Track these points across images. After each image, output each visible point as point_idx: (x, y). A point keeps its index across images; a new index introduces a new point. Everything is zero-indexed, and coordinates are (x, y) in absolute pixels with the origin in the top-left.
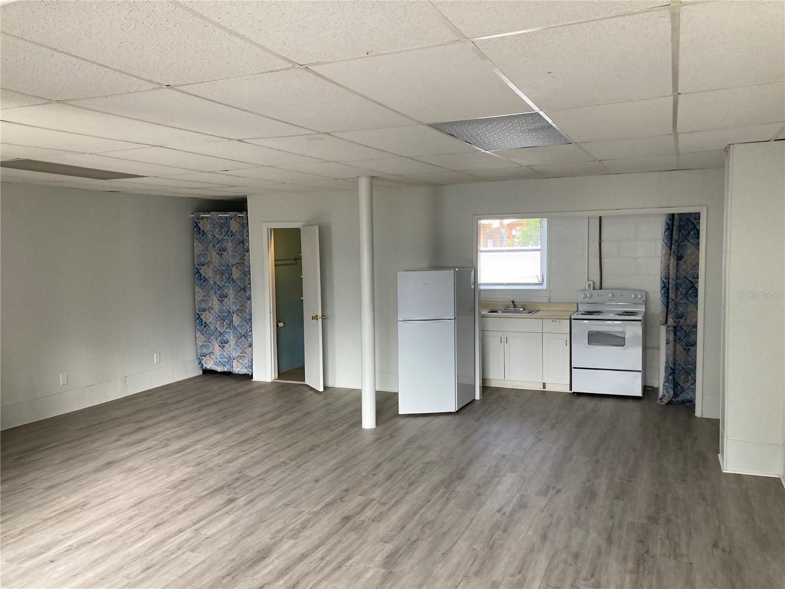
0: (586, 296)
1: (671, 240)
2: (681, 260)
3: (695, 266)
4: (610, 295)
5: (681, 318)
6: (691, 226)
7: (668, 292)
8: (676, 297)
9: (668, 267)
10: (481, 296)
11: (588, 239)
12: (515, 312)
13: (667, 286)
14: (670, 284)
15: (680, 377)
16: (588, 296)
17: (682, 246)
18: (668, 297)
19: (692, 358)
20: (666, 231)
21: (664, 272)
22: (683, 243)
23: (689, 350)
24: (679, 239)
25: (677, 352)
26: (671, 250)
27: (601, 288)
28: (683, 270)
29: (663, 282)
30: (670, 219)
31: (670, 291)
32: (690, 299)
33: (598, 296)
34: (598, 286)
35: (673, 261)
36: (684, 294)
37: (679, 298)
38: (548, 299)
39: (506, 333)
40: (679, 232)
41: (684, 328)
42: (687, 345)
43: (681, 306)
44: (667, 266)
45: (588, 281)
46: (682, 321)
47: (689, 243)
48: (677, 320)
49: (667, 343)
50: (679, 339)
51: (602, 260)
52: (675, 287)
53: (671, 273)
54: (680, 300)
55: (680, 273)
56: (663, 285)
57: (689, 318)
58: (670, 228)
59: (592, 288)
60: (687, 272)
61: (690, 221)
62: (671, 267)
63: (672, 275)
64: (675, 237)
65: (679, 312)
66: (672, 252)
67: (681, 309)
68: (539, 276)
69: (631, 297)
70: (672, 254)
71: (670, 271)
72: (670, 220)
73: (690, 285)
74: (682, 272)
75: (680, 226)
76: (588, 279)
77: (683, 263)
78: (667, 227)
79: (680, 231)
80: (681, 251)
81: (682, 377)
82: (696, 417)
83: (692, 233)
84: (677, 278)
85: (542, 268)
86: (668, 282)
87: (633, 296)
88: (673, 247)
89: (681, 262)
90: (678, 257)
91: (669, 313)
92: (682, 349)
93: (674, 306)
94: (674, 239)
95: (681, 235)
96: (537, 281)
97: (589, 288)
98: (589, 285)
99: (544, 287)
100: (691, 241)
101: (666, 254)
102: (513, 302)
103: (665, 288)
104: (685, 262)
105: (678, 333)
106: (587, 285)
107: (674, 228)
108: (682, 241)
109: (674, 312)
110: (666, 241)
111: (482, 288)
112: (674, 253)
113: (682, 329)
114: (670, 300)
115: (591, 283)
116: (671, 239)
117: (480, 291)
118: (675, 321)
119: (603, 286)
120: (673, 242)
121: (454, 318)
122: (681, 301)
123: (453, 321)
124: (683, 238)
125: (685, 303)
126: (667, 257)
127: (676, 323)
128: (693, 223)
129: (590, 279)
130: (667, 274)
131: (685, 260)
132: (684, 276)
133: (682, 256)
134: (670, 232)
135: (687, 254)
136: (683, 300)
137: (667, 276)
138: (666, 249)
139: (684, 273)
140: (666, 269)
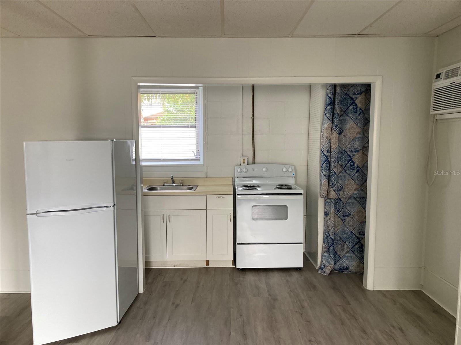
0: (242, 171)
1: (333, 114)
2: (342, 134)
3: (353, 140)
4: (264, 169)
5: (340, 190)
6: (350, 101)
7: (330, 166)
8: (337, 170)
10: (143, 172)
11: (242, 115)
12: (174, 188)
13: (329, 160)
15: (337, 246)
16: (244, 170)
17: (343, 120)
18: (330, 170)
19: (347, 228)
20: (329, 105)
21: (325, 146)
22: (344, 118)
23: (345, 220)
24: (340, 113)
25: (336, 223)
26: (332, 124)
27: (254, 163)
29: (325, 155)
31: (333, 165)
32: (348, 172)
33: (253, 170)
34: (251, 160)
35: (335, 134)
36: (343, 167)
37: (339, 171)
38: (205, 174)
39: (168, 212)
40: (340, 106)
41: (343, 200)
42: (344, 216)
43: (341, 179)
44: (329, 140)
45: (242, 156)
47: (348, 118)
48: (337, 193)
49: (326, 215)
50: (338, 211)
51: (255, 136)
53: (333, 147)
56: (325, 159)
57: (346, 190)
58: (331, 102)
59: (246, 163)
60: (347, 146)
61: (349, 96)
62: (333, 140)
63: (335, 149)
64: (337, 111)
65: (339, 185)
66: (334, 126)
67: (340, 182)
68: (195, 151)
69: (283, 171)
70: (334, 128)
71: (332, 144)
72: (332, 94)
73: (348, 158)
75: (340, 100)
76: (242, 154)
77: (343, 136)
78: (329, 101)
80: (342, 125)
81: (340, 246)
82: (368, 290)
83: (351, 108)
84: (338, 152)
85: (197, 143)
86: (330, 156)
87: (284, 170)
88: (334, 122)
90: (339, 131)
91: (332, 186)
92: (340, 220)
93: (336, 179)
94: (335, 113)
95: (340, 110)
96: (194, 157)
97: (244, 163)
98: (244, 160)
99: (201, 162)
100: (350, 115)
102: (172, 178)
103: (327, 161)
104: (344, 136)
105: (338, 205)
106: (242, 161)
107: (337, 102)
108: (341, 116)
109: (336, 185)
110: (328, 115)
111: (144, 163)
113: (341, 201)
114: (332, 174)
115: (246, 158)
117: (142, 167)
119: (257, 160)
120: (335, 116)
121: (112, 204)
123: (112, 208)
125: (344, 176)
126: (329, 131)
127: (337, 195)
128: (352, 98)
129: (244, 154)
130: (329, 148)
131: (345, 134)
132: (344, 149)
133: (342, 130)
134: (332, 106)
135: (346, 128)
136: (342, 173)
137: (329, 150)
138: (329, 123)
139: (343, 146)
140: (328, 143)
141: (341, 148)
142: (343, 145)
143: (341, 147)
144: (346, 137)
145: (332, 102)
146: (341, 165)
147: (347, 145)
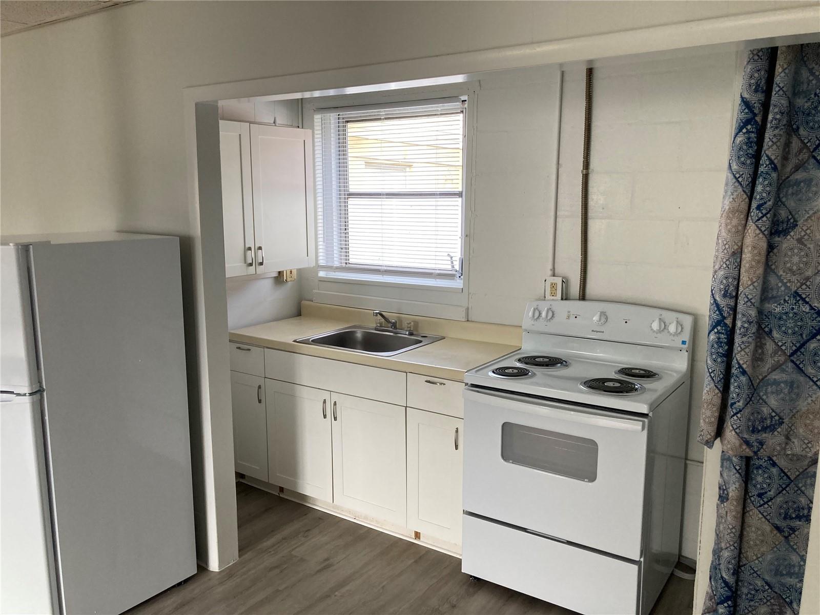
0: (540, 314)
1: (757, 165)
2: (786, 232)
4: (598, 318)
5: (771, 428)
7: (731, 342)
8: (757, 358)
9: (737, 254)
11: (558, 166)
13: (729, 322)
14: (739, 316)
16: (545, 314)
17: (797, 183)
18: (728, 355)
20: (740, 130)
21: (721, 273)
22: (799, 175)
23: (793, 530)
24: (785, 158)
25: (752, 535)
26: (751, 198)
27: (582, 296)
28: (790, 270)
29: (718, 305)
30: (758, 85)
31: (738, 340)
33: (568, 317)
34: (575, 289)
35: (754, 238)
36: (788, 352)
37: (770, 362)
38: (464, 314)
40: (789, 135)
42: (787, 517)
43: (777, 393)
44: (734, 254)
45: (554, 275)
46: (773, 441)
48: (753, 438)
49: (723, 498)
50: (760, 495)
51: (590, 222)
52: (754, 329)
53: (744, 278)
54: (774, 369)
55: (779, 277)
56: (716, 317)
58: (752, 120)
59: (559, 296)
60: (807, 279)
62: (747, 256)
63: (749, 287)
64: (771, 150)
65: (765, 410)
66: (754, 205)
67: (773, 401)
69: (651, 328)
70: (754, 213)
71: (743, 270)
72: (756, 91)
74: (787, 277)
75: (791, 112)
76: (552, 270)
78: (743, 116)
79: (791, 129)
80: (791, 203)
81: (763, 611)
84: (766, 294)
86: (734, 309)
87: (656, 326)
88: (759, 188)
89: (787, 243)
90: (775, 223)
91: (730, 411)
92: (767, 528)
93: (746, 392)
94: (764, 158)
95: (795, 144)
97: (551, 294)
98: (553, 286)
101: (733, 211)
103: (722, 326)
104: (800, 241)
105: (759, 478)
106: (546, 287)
107: (770, 117)
108: (797, 168)
109: (747, 411)
110: (735, 167)
112: (759, 208)
113: (774, 464)
114: (734, 371)
115: (558, 281)
116: (757, 157)
118: (747, 443)
120: (761, 169)
122: (776, 376)
124: (805, 155)
126: (735, 222)
127: (750, 446)
129: (555, 271)
130: (730, 280)
131: (803, 233)
132: (794, 289)
133: (792, 221)
134: (753, 135)
135: (811, 212)
136: (783, 371)
137: (732, 288)
138: (735, 194)
139: (794, 278)
140: (728, 263)
141: (785, 284)
142: (793, 273)
143: (785, 281)
144: (805, 246)
145: (754, 118)
146: (780, 344)
147: (809, 273)
